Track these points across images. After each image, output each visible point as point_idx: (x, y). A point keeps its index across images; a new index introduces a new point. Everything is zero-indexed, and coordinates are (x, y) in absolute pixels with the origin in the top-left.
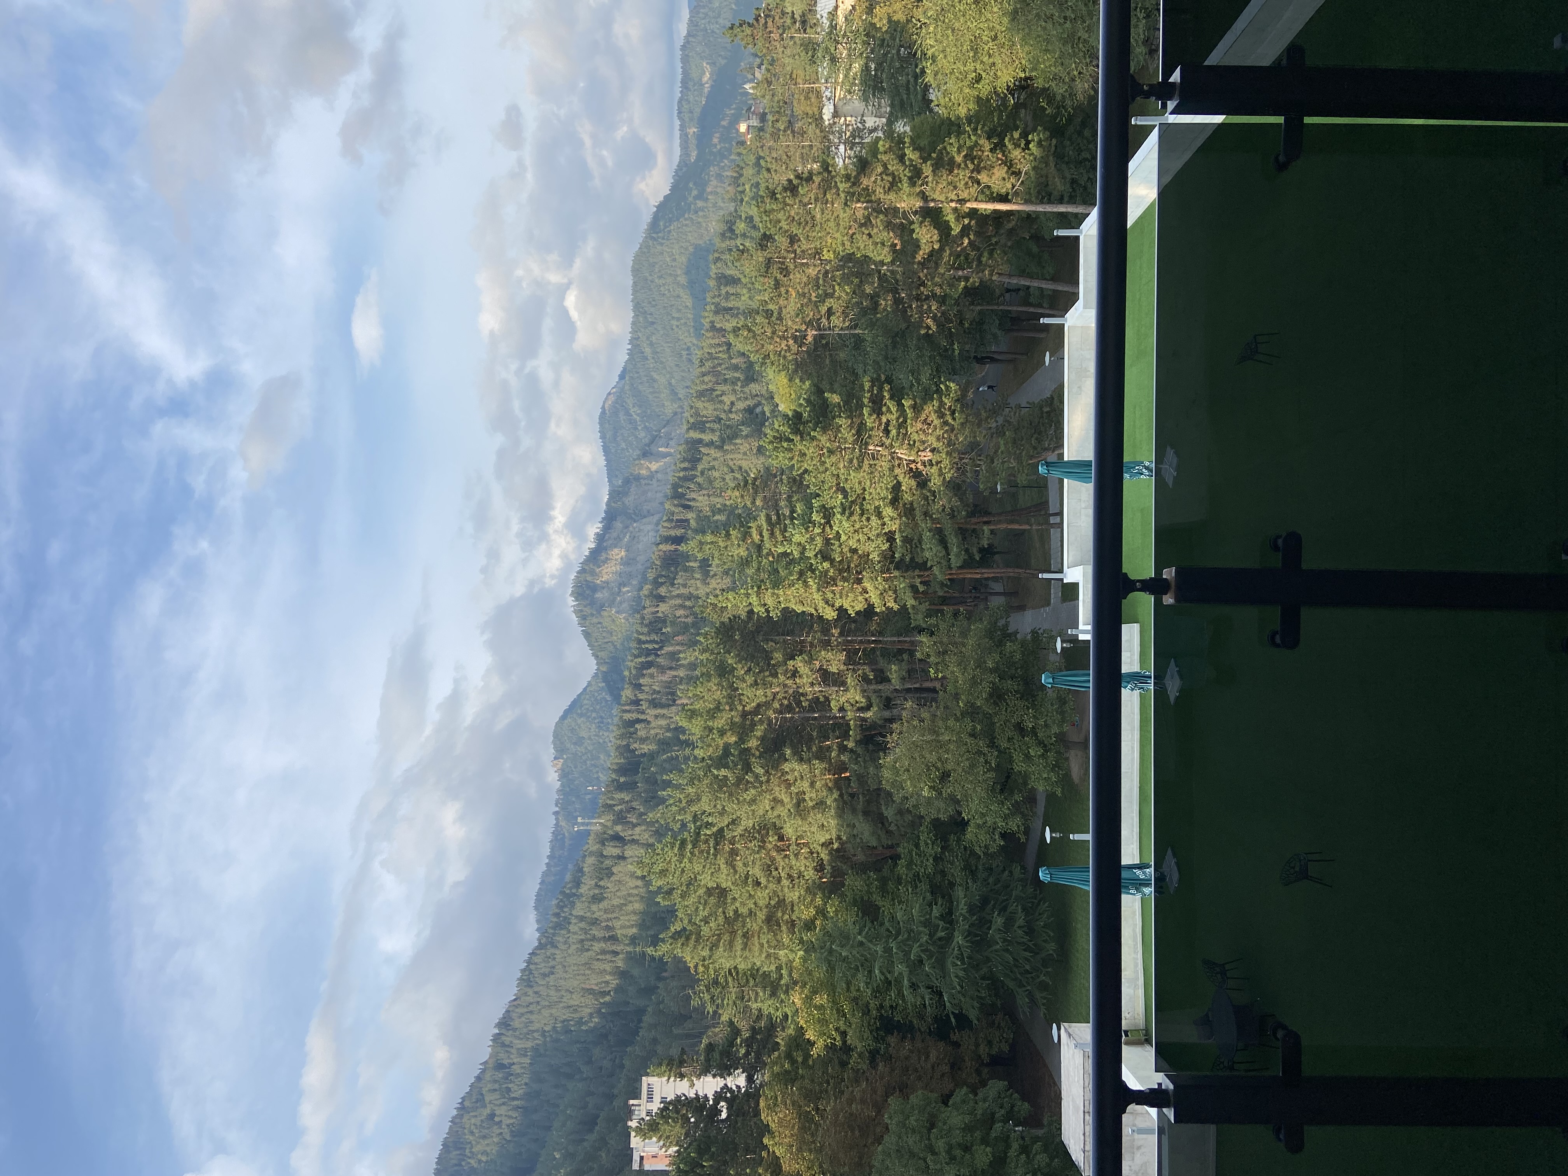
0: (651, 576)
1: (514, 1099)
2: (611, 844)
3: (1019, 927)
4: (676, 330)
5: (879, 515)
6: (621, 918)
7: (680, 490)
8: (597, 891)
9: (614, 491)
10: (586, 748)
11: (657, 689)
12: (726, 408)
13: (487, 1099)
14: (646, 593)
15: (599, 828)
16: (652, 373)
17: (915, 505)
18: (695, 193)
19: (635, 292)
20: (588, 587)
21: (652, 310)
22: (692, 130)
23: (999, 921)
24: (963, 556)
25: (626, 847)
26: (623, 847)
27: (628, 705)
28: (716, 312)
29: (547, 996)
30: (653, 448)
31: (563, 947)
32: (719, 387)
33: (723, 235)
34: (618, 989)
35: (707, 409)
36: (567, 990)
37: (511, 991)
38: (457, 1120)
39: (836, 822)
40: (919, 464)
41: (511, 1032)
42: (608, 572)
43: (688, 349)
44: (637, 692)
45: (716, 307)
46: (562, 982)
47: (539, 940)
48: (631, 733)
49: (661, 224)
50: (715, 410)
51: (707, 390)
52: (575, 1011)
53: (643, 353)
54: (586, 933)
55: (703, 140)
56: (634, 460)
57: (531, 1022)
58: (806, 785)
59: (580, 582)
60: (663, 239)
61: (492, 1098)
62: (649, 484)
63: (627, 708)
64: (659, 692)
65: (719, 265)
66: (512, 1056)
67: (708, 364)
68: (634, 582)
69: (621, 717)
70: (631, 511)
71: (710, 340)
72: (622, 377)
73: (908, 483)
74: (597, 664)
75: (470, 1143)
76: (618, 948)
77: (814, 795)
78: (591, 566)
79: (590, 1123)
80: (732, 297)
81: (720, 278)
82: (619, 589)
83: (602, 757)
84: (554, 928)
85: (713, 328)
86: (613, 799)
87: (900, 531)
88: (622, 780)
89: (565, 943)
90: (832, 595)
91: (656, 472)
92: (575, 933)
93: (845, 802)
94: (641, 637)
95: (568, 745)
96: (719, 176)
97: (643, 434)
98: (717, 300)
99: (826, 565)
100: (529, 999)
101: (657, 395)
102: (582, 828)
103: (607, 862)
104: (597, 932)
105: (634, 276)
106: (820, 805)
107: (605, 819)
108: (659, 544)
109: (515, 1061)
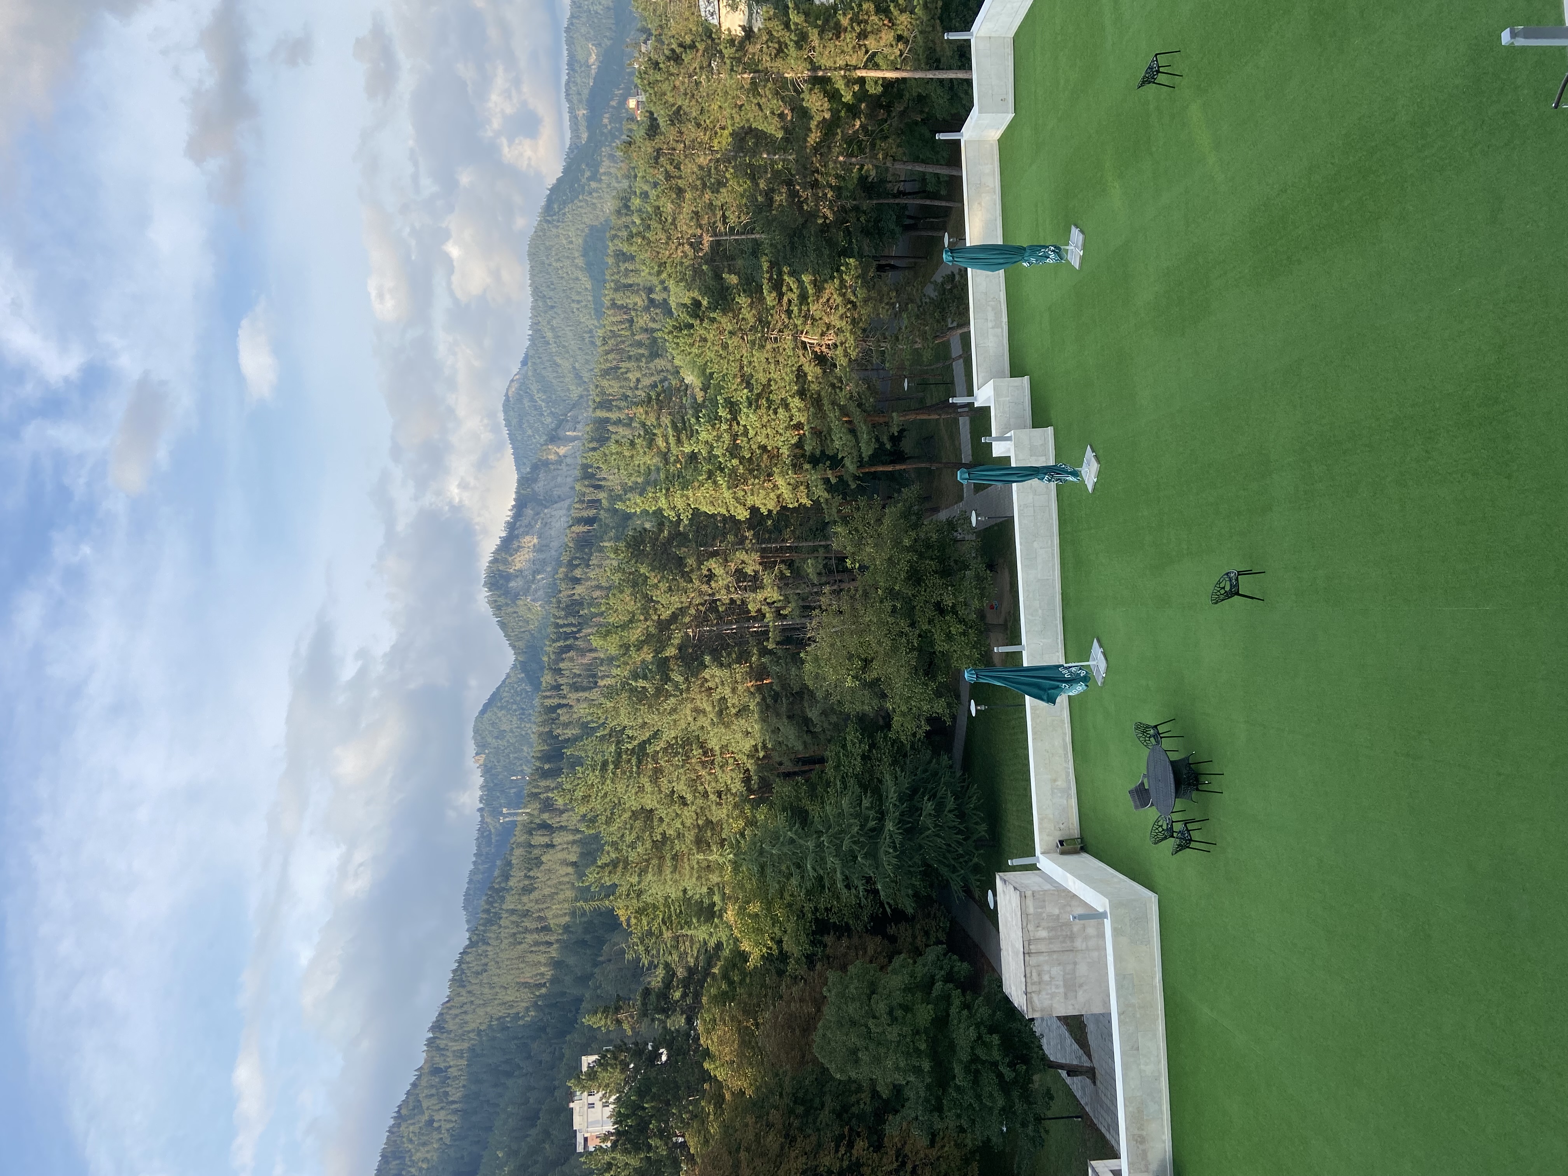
0: (565, 558)
1: (453, 1102)
2: (539, 833)
3: (950, 811)
4: (577, 313)
5: (787, 406)
6: (554, 907)
7: (590, 470)
8: (527, 882)
9: (522, 478)
10: (508, 741)
11: (578, 672)
12: (632, 385)
13: (425, 1104)
14: (561, 576)
15: (526, 818)
16: (555, 358)
17: (823, 393)
18: (588, 174)
19: (533, 276)
20: (501, 576)
21: (551, 294)
22: (582, 112)
23: (929, 806)
24: (874, 445)
25: (554, 835)
26: (551, 835)
27: (549, 690)
28: (616, 290)
29: (482, 994)
30: (561, 433)
31: (495, 943)
32: (623, 365)
33: (618, 212)
34: (554, 981)
35: (613, 387)
36: (502, 987)
37: (445, 992)
38: (395, 1130)
39: (760, 726)
40: (824, 347)
41: (445, 1035)
42: (521, 561)
43: (591, 331)
44: (557, 677)
45: (615, 284)
46: (495, 979)
47: (470, 939)
48: (553, 719)
49: (556, 206)
50: (620, 387)
51: (611, 368)
52: (512, 1007)
53: (544, 337)
54: (517, 926)
55: (593, 122)
56: (542, 445)
57: (466, 1023)
58: (727, 692)
59: (493, 572)
60: (558, 221)
61: (430, 1104)
62: (558, 469)
63: (548, 694)
64: (580, 675)
65: (616, 241)
66: (448, 1059)
67: (611, 342)
68: (549, 569)
69: (542, 704)
70: (541, 498)
71: (612, 318)
72: (524, 363)
73: (812, 371)
74: (515, 654)
75: (410, 1151)
76: (553, 938)
77: (735, 701)
78: (503, 555)
79: (532, 1119)
80: (632, 274)
81: (618, 255)
82: (534, 577)
83: (525, 749)
84: (484, 925)
85: (614, 305)
86: (538, 787)
87: (808, 423)
88: (546, 767)
89: (497, 938)
90: (743, 493)
91: (565, 456)
92: (506, 928)
93: (768, 707)
94: (558, 621)
95: (489, 740)
96: (612, 157)
97: (549, 420)
98: (617, 277)
99: (735, 462)
100: (463, 999)
101: (561, 379)
102: (507, 819)
103: (536, 851)
104: (529, 924)
105: (531, 261)
106: (743, 711)
107: (532, 808)
108: (571, 526)
109: (452, 1063)
